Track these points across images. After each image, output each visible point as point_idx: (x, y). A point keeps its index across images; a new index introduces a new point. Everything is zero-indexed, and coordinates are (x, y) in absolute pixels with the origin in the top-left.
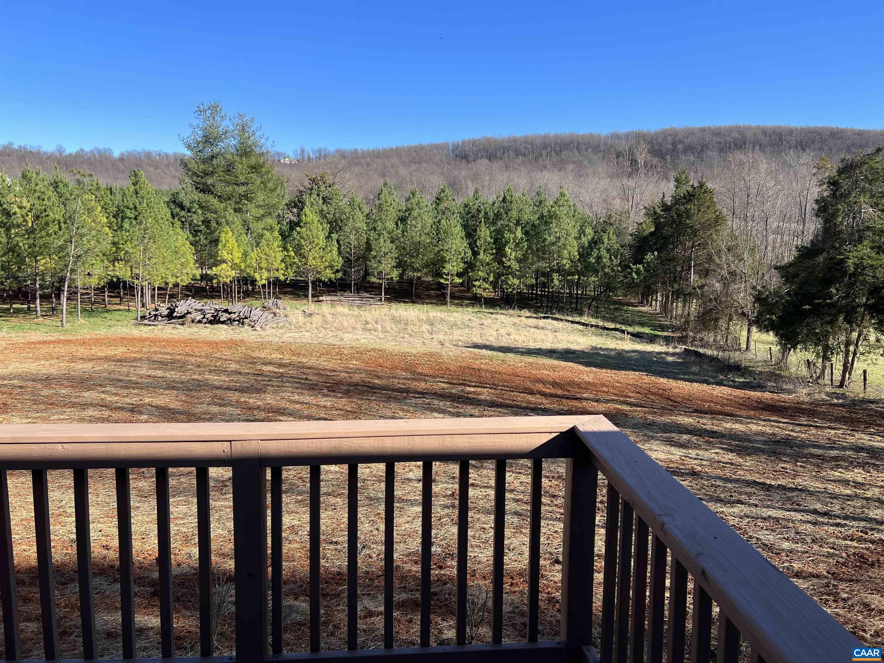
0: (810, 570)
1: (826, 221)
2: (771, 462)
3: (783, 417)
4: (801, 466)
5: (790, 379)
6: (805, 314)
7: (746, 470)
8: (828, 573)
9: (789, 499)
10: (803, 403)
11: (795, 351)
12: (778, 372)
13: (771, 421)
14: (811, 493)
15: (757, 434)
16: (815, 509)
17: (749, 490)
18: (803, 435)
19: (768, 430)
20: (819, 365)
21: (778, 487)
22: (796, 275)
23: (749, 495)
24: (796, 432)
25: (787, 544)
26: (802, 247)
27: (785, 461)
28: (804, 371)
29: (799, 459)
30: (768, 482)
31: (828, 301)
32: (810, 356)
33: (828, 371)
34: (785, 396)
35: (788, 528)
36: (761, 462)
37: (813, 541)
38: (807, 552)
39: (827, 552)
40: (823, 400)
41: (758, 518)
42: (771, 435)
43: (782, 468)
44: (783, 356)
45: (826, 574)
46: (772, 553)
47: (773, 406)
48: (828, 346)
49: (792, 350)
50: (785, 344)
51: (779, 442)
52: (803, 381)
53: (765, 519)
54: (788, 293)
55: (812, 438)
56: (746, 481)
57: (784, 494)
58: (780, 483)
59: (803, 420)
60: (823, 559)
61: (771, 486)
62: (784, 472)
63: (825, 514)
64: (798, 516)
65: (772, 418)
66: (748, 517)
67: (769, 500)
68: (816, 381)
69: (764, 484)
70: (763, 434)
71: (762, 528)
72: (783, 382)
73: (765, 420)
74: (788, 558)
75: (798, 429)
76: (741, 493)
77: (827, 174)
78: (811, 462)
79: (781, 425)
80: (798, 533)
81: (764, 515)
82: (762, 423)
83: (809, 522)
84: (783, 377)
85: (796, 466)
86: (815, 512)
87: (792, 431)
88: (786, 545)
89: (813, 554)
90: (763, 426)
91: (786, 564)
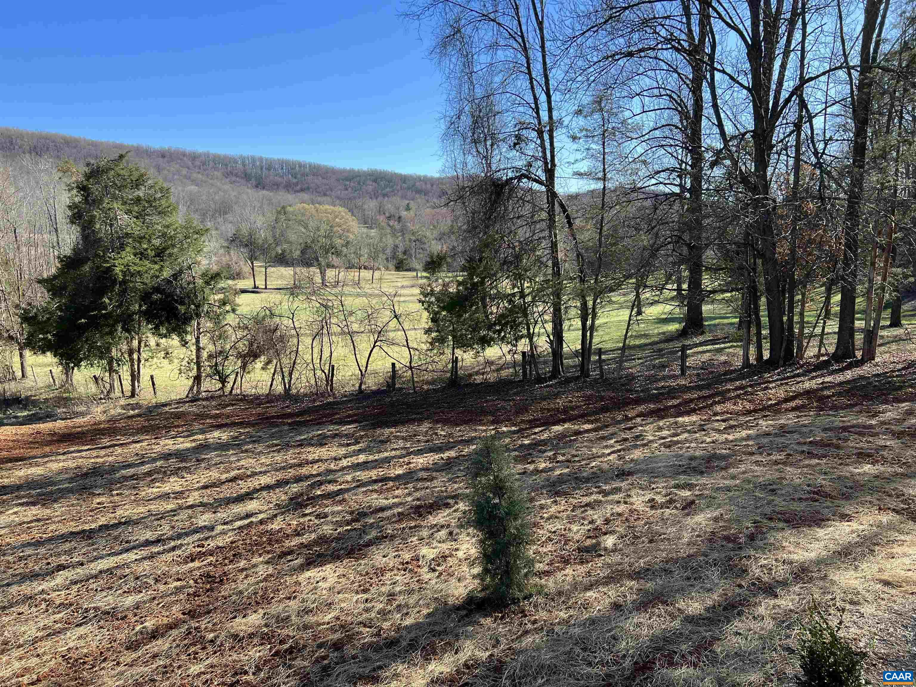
0: (165, 621)
1: (84, 229)
2: (84, 501)
3: (83, 445)
4: (117, 494)
5: (80, 400)
6: (83, 329)
7: (59, 522)
8: (184, 614)
9: (116, 538)
10: (100, 423)
11: (79, 368)
12: (65, 395)
13: (72, 452)
14: (136, 523)
15: (60, 472)
16: (147, 540)
17: (67, 546)
18: (110, 459)
19: (71, 464)
20: (107, 378)
21: (100, 530)
22: (63, 288)
23: (69, 552)
24: (102, 457)
25: (130, 598)
26: (65, 256)
27: (99, 494)
28: (93, 389)
29: (114, 487)
30: (87, 527)
31: (104, 312)
32: (97, 371)
33: (116, 384)
34: (80, 420)
35: (125, 576)
36: (73, 505)
37: (157, 581)
38: (154, 598)
39: (175, 588)
40: (120, 414)
41: (88, 580)
42: (76, 468)
43: (98, 504)
44: (67, 376)
45: (182, 616)
46: (117, 619)
47: (69, 435)
48: (112, 358)
49: (76, 368)
50: (67, 364)
51: (85, 475)
52: (95, 399)
53: (96, 577)
54: (59, 308)
55: (120, 459)
56: (62, 535)
57: (109, 534)
58: (101, 523)
59: (106, 441)
60: (173, 598)
61: (91, 531)
62: (100, 509)
63: (157, 541)
64: (132, 556)
65: (72, 449)
66: (76, 583)
67: (94, 550)
68: (108, 397)
69: (84, 531)
70: (66, 470)
71: (96, 590)
72: (74, 405)
73: (64, 454)
74: (137, 618)
75: (102, 452)
76: (59, 555)
77: (74, 179)
78: (126, 486)
79: (84, 454)
80: (137, 578)
81: (94, 572)
82: (61, 457)
83: (144, 558)
84: (71, 399)
85: (112, 495)
86: (148, 543)
87: (97, 457)
88: (130, 600)
89: (161, 597)
90: (64, 461)
91: (138, 628)
